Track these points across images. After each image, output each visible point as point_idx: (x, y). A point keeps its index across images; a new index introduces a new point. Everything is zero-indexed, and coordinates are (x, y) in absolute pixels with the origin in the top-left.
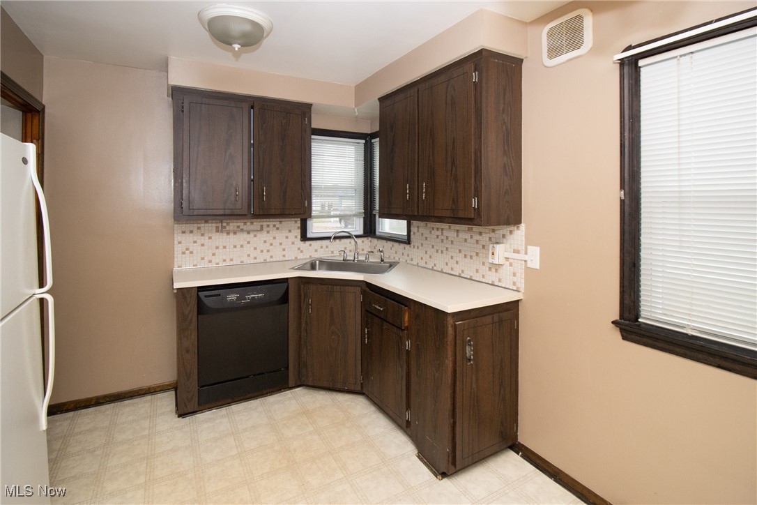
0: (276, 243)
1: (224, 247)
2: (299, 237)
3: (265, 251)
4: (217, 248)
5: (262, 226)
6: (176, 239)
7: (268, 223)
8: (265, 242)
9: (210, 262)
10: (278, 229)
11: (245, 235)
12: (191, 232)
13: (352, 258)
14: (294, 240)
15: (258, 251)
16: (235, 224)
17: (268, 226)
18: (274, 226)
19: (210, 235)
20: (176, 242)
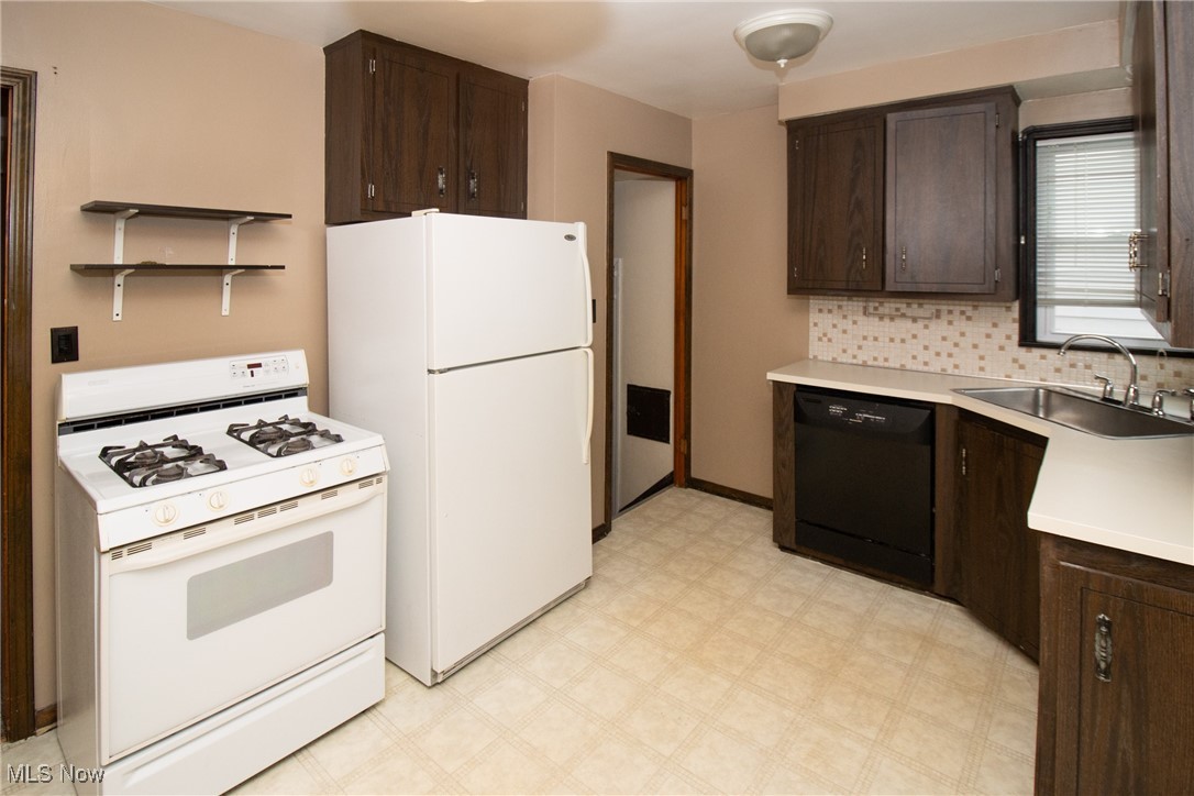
0: (966, 342)
1: (876, 339)
2: (1016, 338)
3: (944, 355)
4: (865, 338)
5: (938, 311)
6: (811, 319)
7: (951, 308)
8: (944, 339)
9: (855, 357)
10: (969, 318)
11: (908, 324)
12: (830, 311)
13: (1121, 399)
14: (1003, 341)
15: (932, 352)
16: (893, 305)
17: (950, 312)
18: (963, 313)
19: (855, 318)
20: (811, 325)
